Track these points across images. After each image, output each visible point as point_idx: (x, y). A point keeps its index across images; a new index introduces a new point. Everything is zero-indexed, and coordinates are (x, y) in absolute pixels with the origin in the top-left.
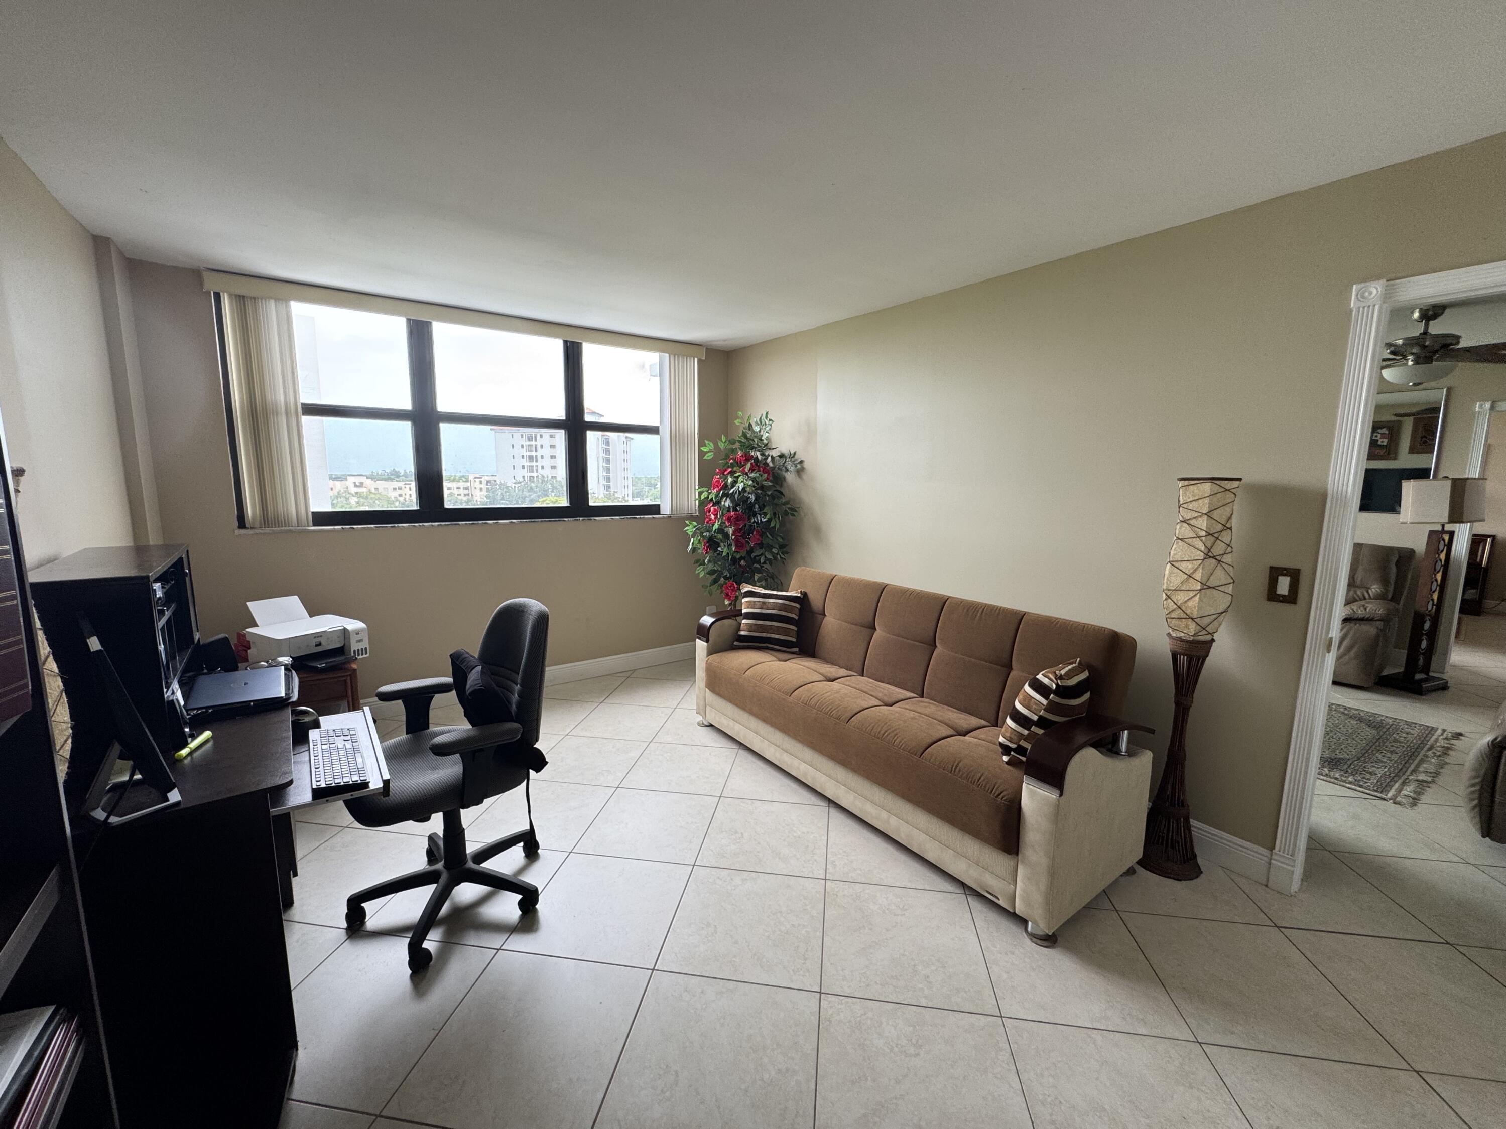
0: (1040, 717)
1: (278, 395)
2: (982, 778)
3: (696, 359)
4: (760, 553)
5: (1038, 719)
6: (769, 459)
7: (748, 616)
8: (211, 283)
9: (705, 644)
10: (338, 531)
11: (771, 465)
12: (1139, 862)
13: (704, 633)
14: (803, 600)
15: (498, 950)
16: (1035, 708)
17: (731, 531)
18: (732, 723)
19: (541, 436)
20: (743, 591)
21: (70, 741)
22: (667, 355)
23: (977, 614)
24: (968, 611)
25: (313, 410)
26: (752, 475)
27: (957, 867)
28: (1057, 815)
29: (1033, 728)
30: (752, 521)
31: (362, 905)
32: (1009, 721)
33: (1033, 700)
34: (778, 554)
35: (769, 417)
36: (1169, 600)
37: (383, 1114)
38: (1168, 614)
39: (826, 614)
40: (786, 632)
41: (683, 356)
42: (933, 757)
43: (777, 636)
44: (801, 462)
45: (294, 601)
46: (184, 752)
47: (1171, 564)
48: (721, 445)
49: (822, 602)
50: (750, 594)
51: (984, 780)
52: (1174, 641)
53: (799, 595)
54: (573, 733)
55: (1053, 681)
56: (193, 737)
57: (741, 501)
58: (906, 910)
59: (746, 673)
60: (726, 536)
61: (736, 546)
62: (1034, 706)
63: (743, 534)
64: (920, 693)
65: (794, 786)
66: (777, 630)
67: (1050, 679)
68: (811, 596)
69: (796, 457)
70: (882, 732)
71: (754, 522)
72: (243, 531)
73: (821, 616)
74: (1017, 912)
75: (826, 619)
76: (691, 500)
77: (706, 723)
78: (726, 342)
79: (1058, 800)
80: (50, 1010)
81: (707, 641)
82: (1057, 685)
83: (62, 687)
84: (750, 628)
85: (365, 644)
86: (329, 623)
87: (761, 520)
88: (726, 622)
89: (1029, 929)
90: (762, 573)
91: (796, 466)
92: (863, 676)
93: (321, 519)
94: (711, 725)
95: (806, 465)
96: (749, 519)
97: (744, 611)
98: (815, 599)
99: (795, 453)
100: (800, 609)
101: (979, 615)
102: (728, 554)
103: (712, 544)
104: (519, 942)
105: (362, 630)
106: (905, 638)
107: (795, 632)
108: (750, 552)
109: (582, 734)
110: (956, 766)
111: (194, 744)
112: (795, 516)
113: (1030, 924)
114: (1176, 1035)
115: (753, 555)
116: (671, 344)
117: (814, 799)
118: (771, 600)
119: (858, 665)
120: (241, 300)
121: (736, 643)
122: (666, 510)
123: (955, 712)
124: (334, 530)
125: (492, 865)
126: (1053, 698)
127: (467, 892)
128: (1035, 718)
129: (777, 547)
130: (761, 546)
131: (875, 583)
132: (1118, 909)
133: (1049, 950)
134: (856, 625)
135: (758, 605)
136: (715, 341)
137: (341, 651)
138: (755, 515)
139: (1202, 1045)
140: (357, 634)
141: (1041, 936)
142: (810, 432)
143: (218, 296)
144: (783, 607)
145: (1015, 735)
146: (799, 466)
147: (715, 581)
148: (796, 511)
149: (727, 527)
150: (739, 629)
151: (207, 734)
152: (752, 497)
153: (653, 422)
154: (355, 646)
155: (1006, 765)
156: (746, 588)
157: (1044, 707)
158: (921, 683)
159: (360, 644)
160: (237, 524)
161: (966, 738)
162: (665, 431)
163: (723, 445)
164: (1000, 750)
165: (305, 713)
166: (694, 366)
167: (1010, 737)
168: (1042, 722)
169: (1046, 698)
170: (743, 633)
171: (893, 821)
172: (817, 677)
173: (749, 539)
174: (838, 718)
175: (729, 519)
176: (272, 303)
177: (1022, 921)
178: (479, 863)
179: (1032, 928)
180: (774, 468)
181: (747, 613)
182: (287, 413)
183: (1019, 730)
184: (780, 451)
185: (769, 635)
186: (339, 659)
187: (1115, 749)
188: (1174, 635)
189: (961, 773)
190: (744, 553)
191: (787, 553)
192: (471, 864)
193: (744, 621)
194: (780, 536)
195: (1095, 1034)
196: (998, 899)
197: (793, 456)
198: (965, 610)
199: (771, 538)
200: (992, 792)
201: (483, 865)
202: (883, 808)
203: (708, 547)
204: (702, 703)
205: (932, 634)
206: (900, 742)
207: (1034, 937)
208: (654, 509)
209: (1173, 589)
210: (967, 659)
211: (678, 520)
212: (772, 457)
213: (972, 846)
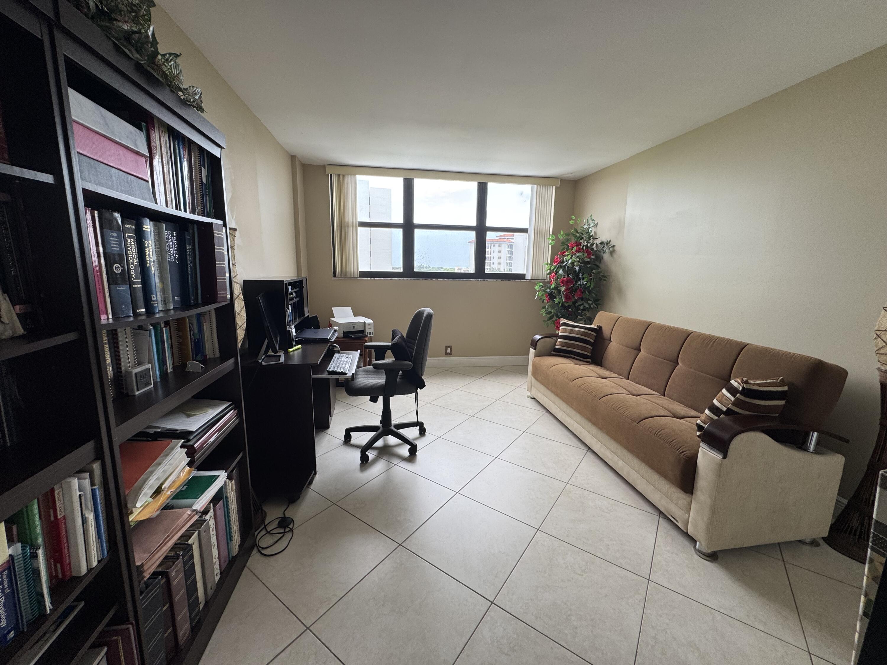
0: (728, 409)
1: (350, 219)
2: (674, 441)
3: (554, 187)
4: (581, 303)
5: (726, 410)
6: (595, 245)
7: (562, 337)
8: (329, 171)
9: (534, 351)
10: (369, 280)
11: (595, 249)
12: (824, 539)
13: (534, 344)
14: (599, 331)
15: (395, 465)
16: (725, 403)
17: (563, 289)
18: (543, 396)
19: (494, 246)
20: (561, 323)
21: (245, 324)
22: (535, 186)
23: (710, 343)
24: (704, 340)
25: (363, 224)
26: (578, 254)
27: (655, 498)
28: (720, 471)
29: (722, 416)
30: (578, 284)
31: (351, 433)
32: (707, 411)
33: (725, 397)
34: (592, 304)
35: (593, 218)
36: (879, 339)
37: (336, 504)
38: (877, 350)
39: (612, 340)
40: (584, 349)
41: (545, 185)
42: (646, 425)
43: (577, 351)
44: (613, 246)
45: (349, 309)
46: (291, 350)
47: (884, 309)
48: (560, 237)
49: (610, 333)
50: (565, 324)
51: (675, 442)
52: (881, 373)
53: (596, 327)
54: (461, 389)
55: (741, 385)
56: (295, 346)
57: (569, 270)
58: (612, 511)
59: (552, 368)
60: (559, 291)
61: (566, 298)
62: (725, 401)
63: (570, 291)
64: (662, 393)
65: (571, 436)
66: (578, 347)
67: (739, 383)
68: (604, 329)
69: (611, 243)
70: (619, 407)
71: (579, 284)
72: (335, 278)
73: (608, 342)
74: (689, 533)
75: (611, 343)
76: (544, 271)
77: (532, 397)
78: (572, 174)
79: (721, 461)
80: (230, 403)
81: (535, 349)
82: (743, 387)
83: (244, 305)
84: (562, 344)
85: (372, 330)
86: (360, 319)
87: (583, 283)
88: (548, 339)
89: (697, 547)
90: (582, 316)
91: (609, 249)
92: (628, 379)
93: (364, 274)
94: (534, 398)
95: (616, 248)
96: (576, 282)
97: (560, 334)
98: (606, 331)
99: (610, 241)
100: (596, 337)
101: (711, 344)
102: (559, 302)
103: (551, 296)
104: (404, 464)
105: (372, 323)
106: (658, 357)
107: (590, 350)
108: (575, 303)
109: (465, 390)
110: (660, 431)
111: (295, 348)
112: (606, 281)
113: (698, 543)
114: (791, 641)
115: (577, 305)
116: (539, 179)
117: (580, 445)
118: (577, 329)
119: (626, 373)
120: (339, 176)
121: (552, 352)
122: (529, 277)
123: (682, 406)
124: (367, 280)
125: (403, 432)
126: (738, 396)
127: (392, 440)
128: (724, 409)
129: (592, 300)
130: (582, 299)
131: (644, 322)
132: (785, 560)
133: (708, 562)
134: (628, 347)
135: (568, 331)
136: (566, 174)
137: (363, 332)
138: (580, 280)
139: (811, 655)
140: (369, 325)
141: (705, 553)
142: (620, 226)
143: (331, 175)
144: (584, 334)
145: (708, 419)
146: (611, 249)
147: (551, 318)
148: (606, 278)
149: (561, 287)
150: (555, 345)
151: (300, 346)
152: (577, 268)
153: (524, 225)
154: (368, 331)
155: (698, 438)
156: (563, 321)
157: (731, 402)
158: (664, 386)
159: (370, 330)
160: (333, 275)
161: (680, 420)
162: (531, 232)
163: (561, 237)
164: (696, 428)
165: (335, 346)
166: (553, 191)
167: (705, 420)
168: (729, 412)
169: (734, 396)
170: (557, 347)
171: (621, 463)
172: (594, 374)
173: (574, 294)
174: (595, 396)
175: (562, 282)
176: (350, 176)
177: (693, 541)
178: (398, 429)
179: (699, 546)
180: (596, 251)
181: (561, 336)
182: (353, 227)
183: (711, 417)
184: (601, 240)
185: (572, 349)
186: (360, 335)
187: (803, 447)
188: (883, 368)
189: (661, 436)
190: (570, 303)
191: (599, 304)
192: (392, 428)
193: (559, 340)
194: (594, 293)
195: (716, 614)
196: (678, 522)
197: (608, 243)
198: (702, 340)
199: (588, 294)
200: (678, 450)
201: (399, 430)
202: (615, 453)
203: (549, 298)
204: (530, 384)
205: (676, 355)
206: (628, 413)
207: (700, 553)
208: (522, 277)
209: (884, 330)
210: (698, 373)
211: (533, 282)
212: (597, 245)
213: (664, 485)
